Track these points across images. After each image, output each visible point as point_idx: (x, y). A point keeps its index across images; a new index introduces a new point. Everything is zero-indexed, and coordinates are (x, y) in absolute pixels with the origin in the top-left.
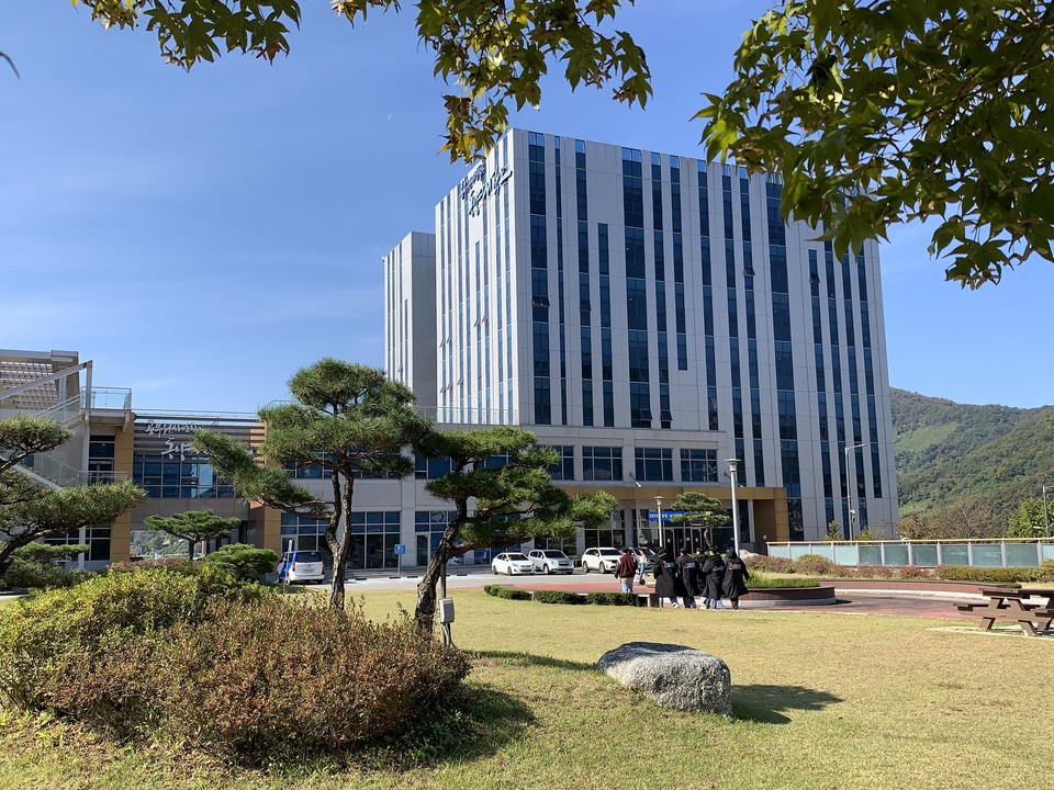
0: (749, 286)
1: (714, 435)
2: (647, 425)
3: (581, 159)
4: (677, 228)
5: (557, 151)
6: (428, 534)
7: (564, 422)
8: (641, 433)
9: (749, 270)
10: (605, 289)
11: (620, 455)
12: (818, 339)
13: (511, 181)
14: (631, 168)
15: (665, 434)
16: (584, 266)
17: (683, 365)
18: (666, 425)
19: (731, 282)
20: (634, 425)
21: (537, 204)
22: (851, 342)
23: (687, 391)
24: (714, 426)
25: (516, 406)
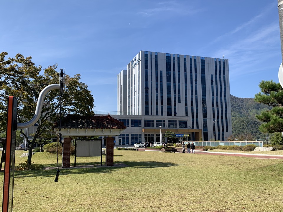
0: (196, 83)
1: (187, 117)
2: (171, 115)
3: (156, 56)
4: (179, 71)
5: (151, 55)
6: (121, 139)
7: (152, 114)
8: (169, 117)
9: (196, 80)
10: (161, 85)
11: (165, 122)
12: (213, 95)
13: (141, 62)
14: (168, 58)
15: (175, 117)
16: (157, 80)
17: (180, 101)
18: (175, 115)
19: (192, 82)
20: (168, 115)
21: (146, 67)
22: (221, 95)
23: (180, 108)
24: (187, 115)
25: (141, 111)
